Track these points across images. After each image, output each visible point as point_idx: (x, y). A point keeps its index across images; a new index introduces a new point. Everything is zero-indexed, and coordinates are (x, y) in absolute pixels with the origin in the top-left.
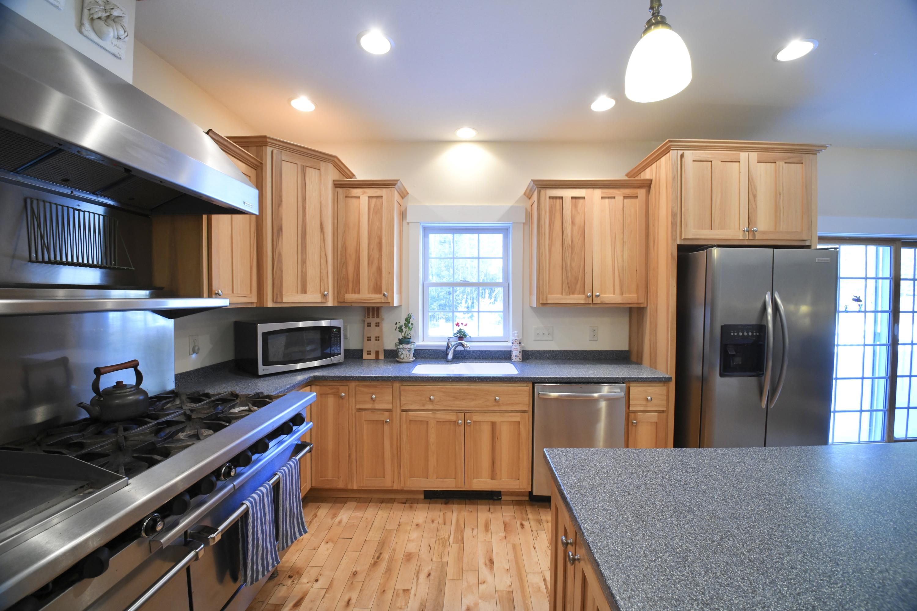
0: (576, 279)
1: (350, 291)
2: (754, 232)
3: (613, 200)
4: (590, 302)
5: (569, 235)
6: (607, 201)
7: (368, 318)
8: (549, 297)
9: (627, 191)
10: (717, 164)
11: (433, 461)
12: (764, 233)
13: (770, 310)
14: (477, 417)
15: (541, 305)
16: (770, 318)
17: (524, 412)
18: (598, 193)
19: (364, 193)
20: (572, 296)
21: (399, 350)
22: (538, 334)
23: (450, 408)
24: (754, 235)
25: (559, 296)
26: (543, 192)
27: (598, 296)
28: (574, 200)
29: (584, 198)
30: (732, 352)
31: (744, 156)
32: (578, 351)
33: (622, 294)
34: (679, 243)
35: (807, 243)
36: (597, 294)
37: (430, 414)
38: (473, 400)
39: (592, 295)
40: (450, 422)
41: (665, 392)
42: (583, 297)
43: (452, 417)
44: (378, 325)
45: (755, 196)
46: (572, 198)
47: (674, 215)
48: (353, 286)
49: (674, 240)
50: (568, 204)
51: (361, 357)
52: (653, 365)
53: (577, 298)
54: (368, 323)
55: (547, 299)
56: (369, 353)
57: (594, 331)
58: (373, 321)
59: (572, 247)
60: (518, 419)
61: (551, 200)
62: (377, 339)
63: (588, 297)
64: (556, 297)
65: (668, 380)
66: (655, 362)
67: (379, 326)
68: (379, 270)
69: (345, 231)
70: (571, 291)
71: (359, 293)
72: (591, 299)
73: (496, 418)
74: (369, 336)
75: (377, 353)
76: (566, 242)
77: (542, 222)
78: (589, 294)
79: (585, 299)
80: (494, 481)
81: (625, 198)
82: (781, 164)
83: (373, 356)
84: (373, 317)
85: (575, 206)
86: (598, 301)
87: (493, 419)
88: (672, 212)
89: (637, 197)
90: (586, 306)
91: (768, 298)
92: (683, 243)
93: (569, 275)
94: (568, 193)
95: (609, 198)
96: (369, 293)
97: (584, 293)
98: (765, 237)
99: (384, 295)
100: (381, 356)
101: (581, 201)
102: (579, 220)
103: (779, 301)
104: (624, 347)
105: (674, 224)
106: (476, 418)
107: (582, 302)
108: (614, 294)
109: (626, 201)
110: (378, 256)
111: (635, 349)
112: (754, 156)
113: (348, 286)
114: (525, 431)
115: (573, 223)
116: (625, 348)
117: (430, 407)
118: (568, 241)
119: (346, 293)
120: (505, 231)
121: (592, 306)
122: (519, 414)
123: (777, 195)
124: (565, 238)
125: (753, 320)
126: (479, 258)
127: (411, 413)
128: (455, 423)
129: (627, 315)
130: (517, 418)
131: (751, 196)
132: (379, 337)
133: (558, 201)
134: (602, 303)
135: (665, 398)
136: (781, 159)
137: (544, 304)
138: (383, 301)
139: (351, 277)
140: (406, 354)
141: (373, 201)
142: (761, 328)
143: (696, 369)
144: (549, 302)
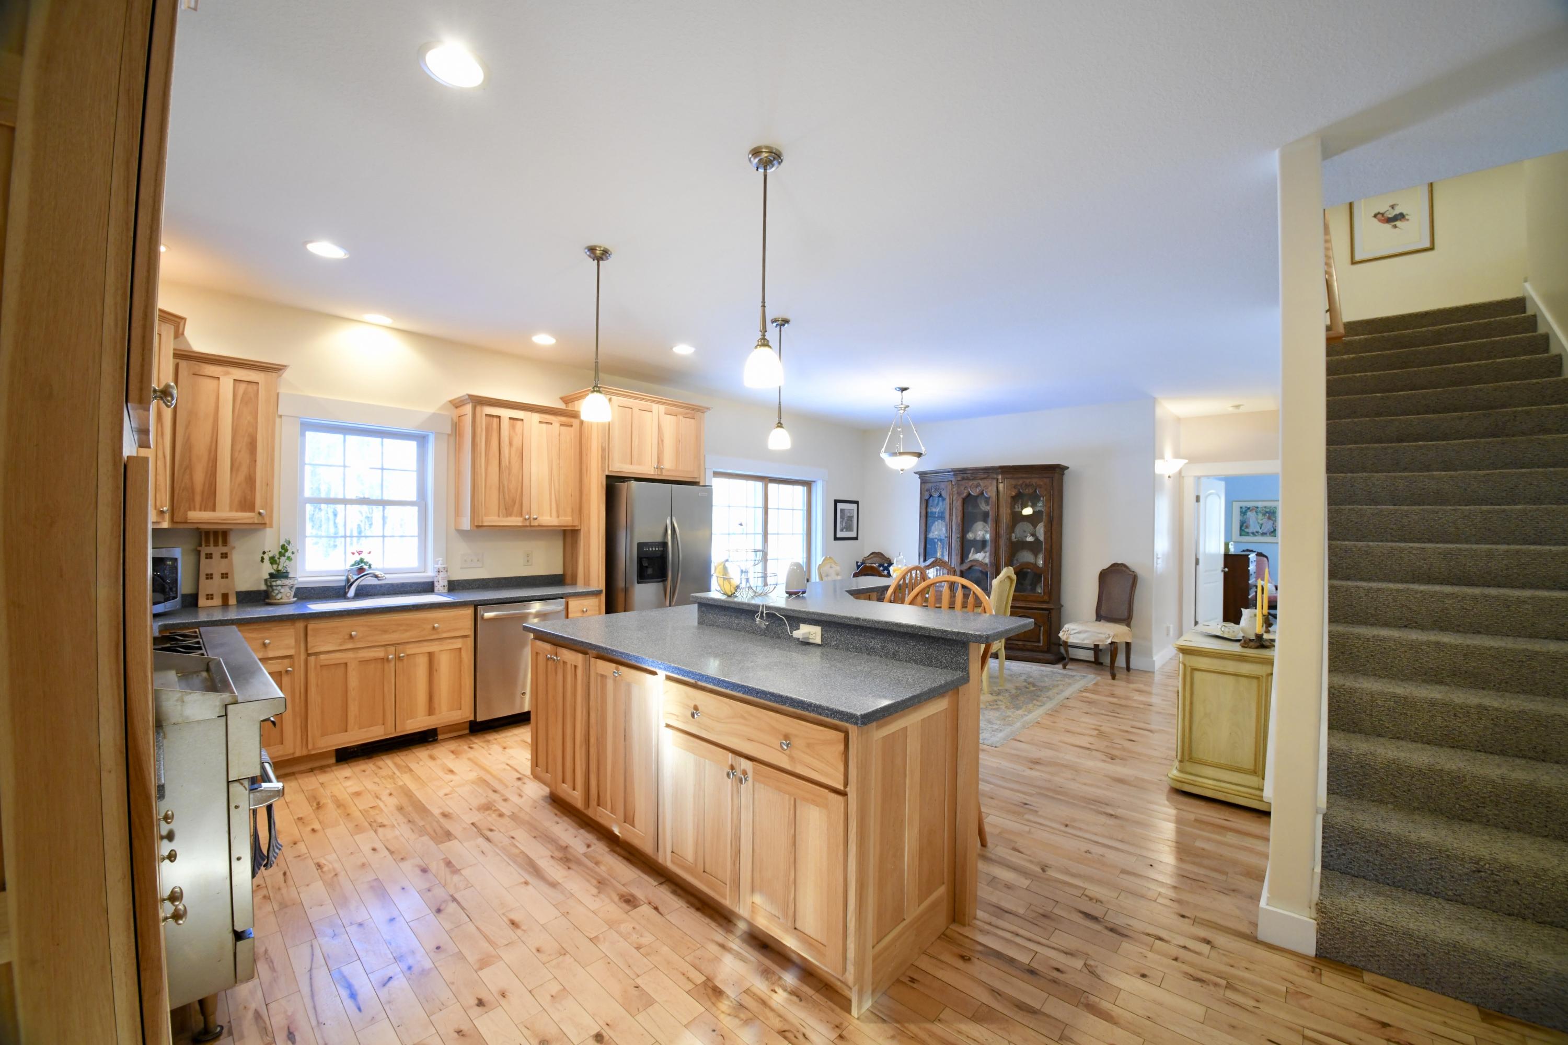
0: (514, 502)
1: (197, 506)
2: (662, 469)
3: (550, 426)
4: (528, 524)
5: (507, 456)
6: (544, 426)
7: (206, 546)
8: (485, 519)
9: (563, 419)
10: (636, 410)
11: (353, 709)
12: (668, 470)
13: (669, 532)
14: (411, 650)
15: (475, 528)
16: (669, 537)
17: (466, 636)
18: (536, 417)
19: (227, 373)
20: (509, 519)
21: (274, 588)
22: (465, 561)
23: (377, 644)
24: (662, 472)
25: (496, 518)
26: (478, 408)
27: (536, 519)
28: (512, 421)
29: (522, 420)
30: (645, 564)
31: (655, 407)
32: (511, 578)
33: (558, 517)
34: (607, 474)
35: (697, 480)
36: (535, 516)
37: (350, 655)
38: (406, 631)
39: (529, 518)
40: (376, 660)
41: (597, 603)
42: (521, 519)
43: (380, 653)
44: (224, 556)
45: (662, 441)
46: (510, 418)
47: (603, 450)
48: (202, 500)
49: (604, 471)
50: (505, 424)
51: (196, 605)
52: (587, 582)
53: (515, 521)
54: (207, 554)
55: (482, 522)
56: (210, 597)
57: (528, 556)
58: (216, 551)
59: (509, 468)
60: (459, 646)
61: (488, 418)
62: (225, 576)
63: (526, 519)
64: (492, 519)
65: (599, 592)
66: (589, 580)
67: (226, 557)
68: (251, 481)
69: (189, 422)
70: (509, 514)
71: (214, 510)
72: (528, 522)
73: (434, 648)
74: (209, 572)
75: (225, 597)
76: (503, 463)
77: (478, 439)
78: (527, 517)
79: (523, 522)
80: (433, 717)
81: (561, 425)
82: (681, 417)
83: (217, 601)
84: (216, 544)
85: (513, 427)
86: (535, 523)
87: (430, 649)
88: (602, 447)
89: (571, 426)
90: (523, 529)
91: (668, 522)
92: (610, 474)
93: (507, 497)
94: (506, 413)
95: (546, 423)
96: (231, 510)
97: (521, 515)
98: (668, 473)
99: (260, 513)
100: (233, 601)
101: (519, 423)
102: (517, 442)
103: (676, 525)
104: (558, 570)
105: (603, 458)
106: (409, 652)
107: (520, 524)
108: (551, 516)
109: (563, 428)
110: (248, 461)
111: (569, 573)
112: (662, 408)
113: (193, 500)
114: (468, 657)
115: (511, 444)
116: (560, 572)
117: (350, 646)
118: (505, 462)
119: (190, 510)
120: (421, 440)
121: (529, 528)
122: (460, 640)
123: (678, 441)
124: (503, 460)
125: (659, 539)
126: (382, 469)
127: (322, 657)
128: (385, 660)
129: (561, 538)
130: (458, 644)
131: (660, 442)
132: (227, 574)
133: (495, 420)
134: (539, 526)
135: (597, 608)
136: (681, 414)
137: (478, 527)
138: (256, 522)
139: (198, 488)
140: (284, 593)
141: (242, 387)
142: (664, 544)
143: (621, 584)
144: (485, 524)
